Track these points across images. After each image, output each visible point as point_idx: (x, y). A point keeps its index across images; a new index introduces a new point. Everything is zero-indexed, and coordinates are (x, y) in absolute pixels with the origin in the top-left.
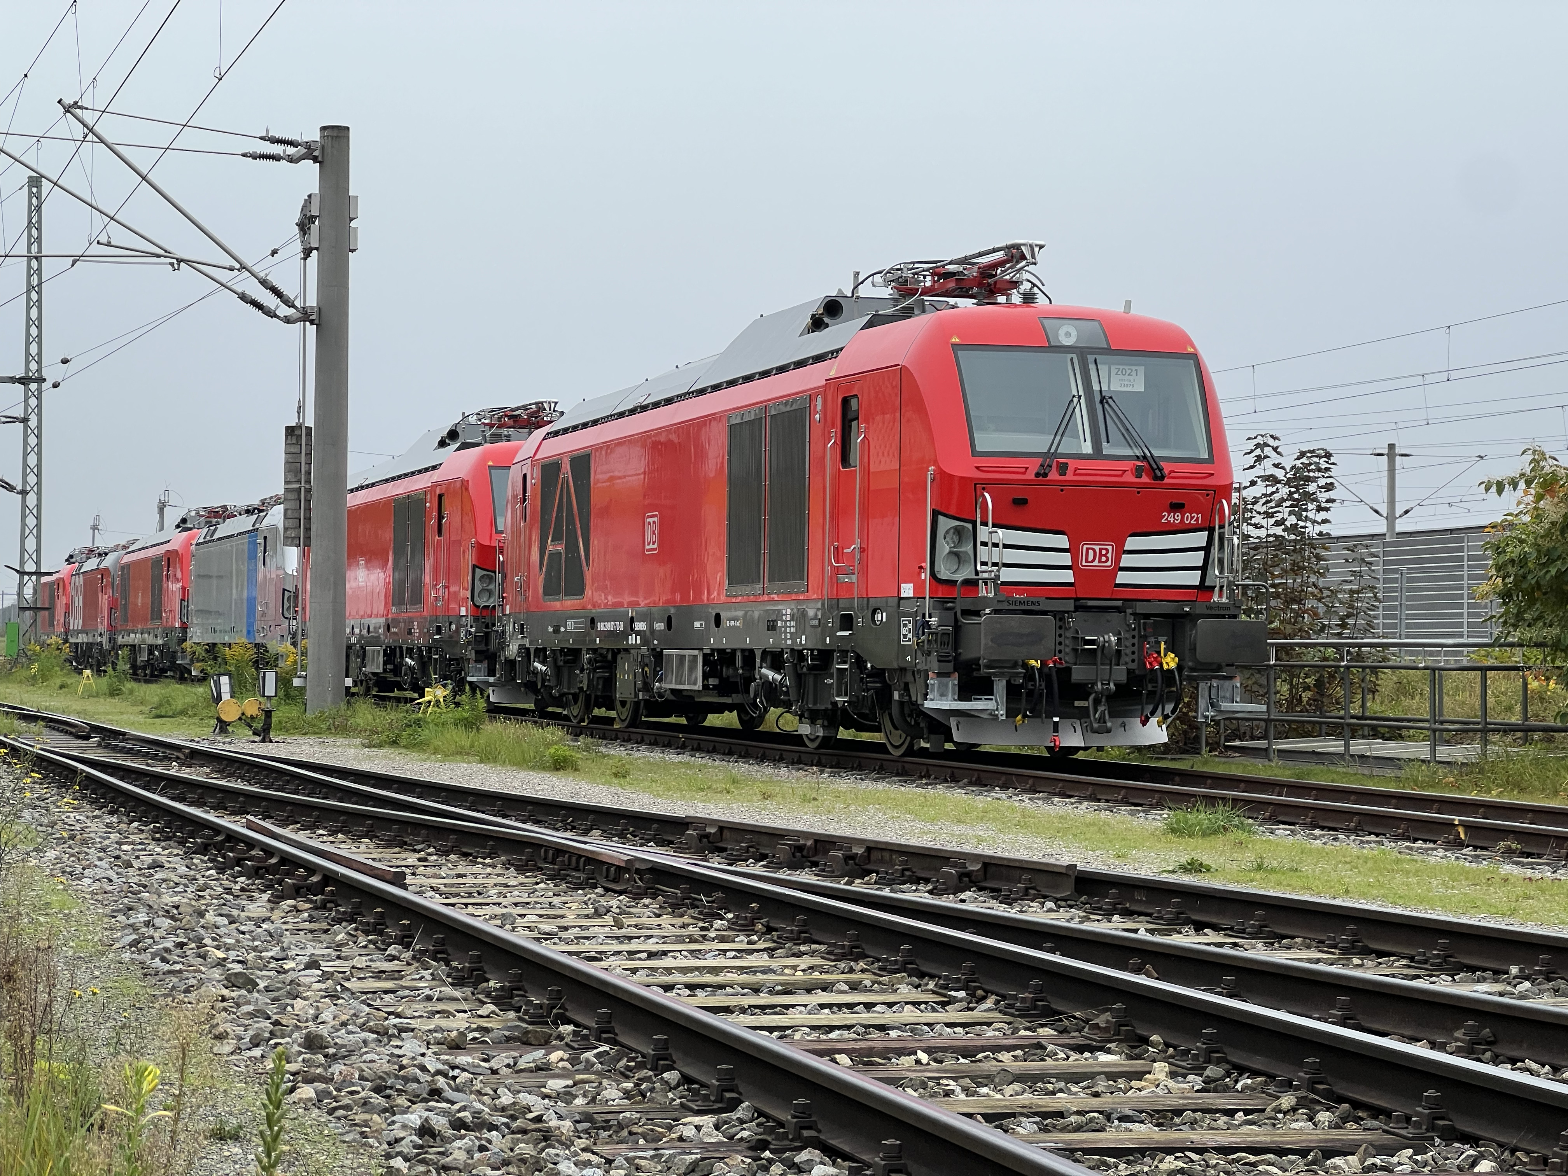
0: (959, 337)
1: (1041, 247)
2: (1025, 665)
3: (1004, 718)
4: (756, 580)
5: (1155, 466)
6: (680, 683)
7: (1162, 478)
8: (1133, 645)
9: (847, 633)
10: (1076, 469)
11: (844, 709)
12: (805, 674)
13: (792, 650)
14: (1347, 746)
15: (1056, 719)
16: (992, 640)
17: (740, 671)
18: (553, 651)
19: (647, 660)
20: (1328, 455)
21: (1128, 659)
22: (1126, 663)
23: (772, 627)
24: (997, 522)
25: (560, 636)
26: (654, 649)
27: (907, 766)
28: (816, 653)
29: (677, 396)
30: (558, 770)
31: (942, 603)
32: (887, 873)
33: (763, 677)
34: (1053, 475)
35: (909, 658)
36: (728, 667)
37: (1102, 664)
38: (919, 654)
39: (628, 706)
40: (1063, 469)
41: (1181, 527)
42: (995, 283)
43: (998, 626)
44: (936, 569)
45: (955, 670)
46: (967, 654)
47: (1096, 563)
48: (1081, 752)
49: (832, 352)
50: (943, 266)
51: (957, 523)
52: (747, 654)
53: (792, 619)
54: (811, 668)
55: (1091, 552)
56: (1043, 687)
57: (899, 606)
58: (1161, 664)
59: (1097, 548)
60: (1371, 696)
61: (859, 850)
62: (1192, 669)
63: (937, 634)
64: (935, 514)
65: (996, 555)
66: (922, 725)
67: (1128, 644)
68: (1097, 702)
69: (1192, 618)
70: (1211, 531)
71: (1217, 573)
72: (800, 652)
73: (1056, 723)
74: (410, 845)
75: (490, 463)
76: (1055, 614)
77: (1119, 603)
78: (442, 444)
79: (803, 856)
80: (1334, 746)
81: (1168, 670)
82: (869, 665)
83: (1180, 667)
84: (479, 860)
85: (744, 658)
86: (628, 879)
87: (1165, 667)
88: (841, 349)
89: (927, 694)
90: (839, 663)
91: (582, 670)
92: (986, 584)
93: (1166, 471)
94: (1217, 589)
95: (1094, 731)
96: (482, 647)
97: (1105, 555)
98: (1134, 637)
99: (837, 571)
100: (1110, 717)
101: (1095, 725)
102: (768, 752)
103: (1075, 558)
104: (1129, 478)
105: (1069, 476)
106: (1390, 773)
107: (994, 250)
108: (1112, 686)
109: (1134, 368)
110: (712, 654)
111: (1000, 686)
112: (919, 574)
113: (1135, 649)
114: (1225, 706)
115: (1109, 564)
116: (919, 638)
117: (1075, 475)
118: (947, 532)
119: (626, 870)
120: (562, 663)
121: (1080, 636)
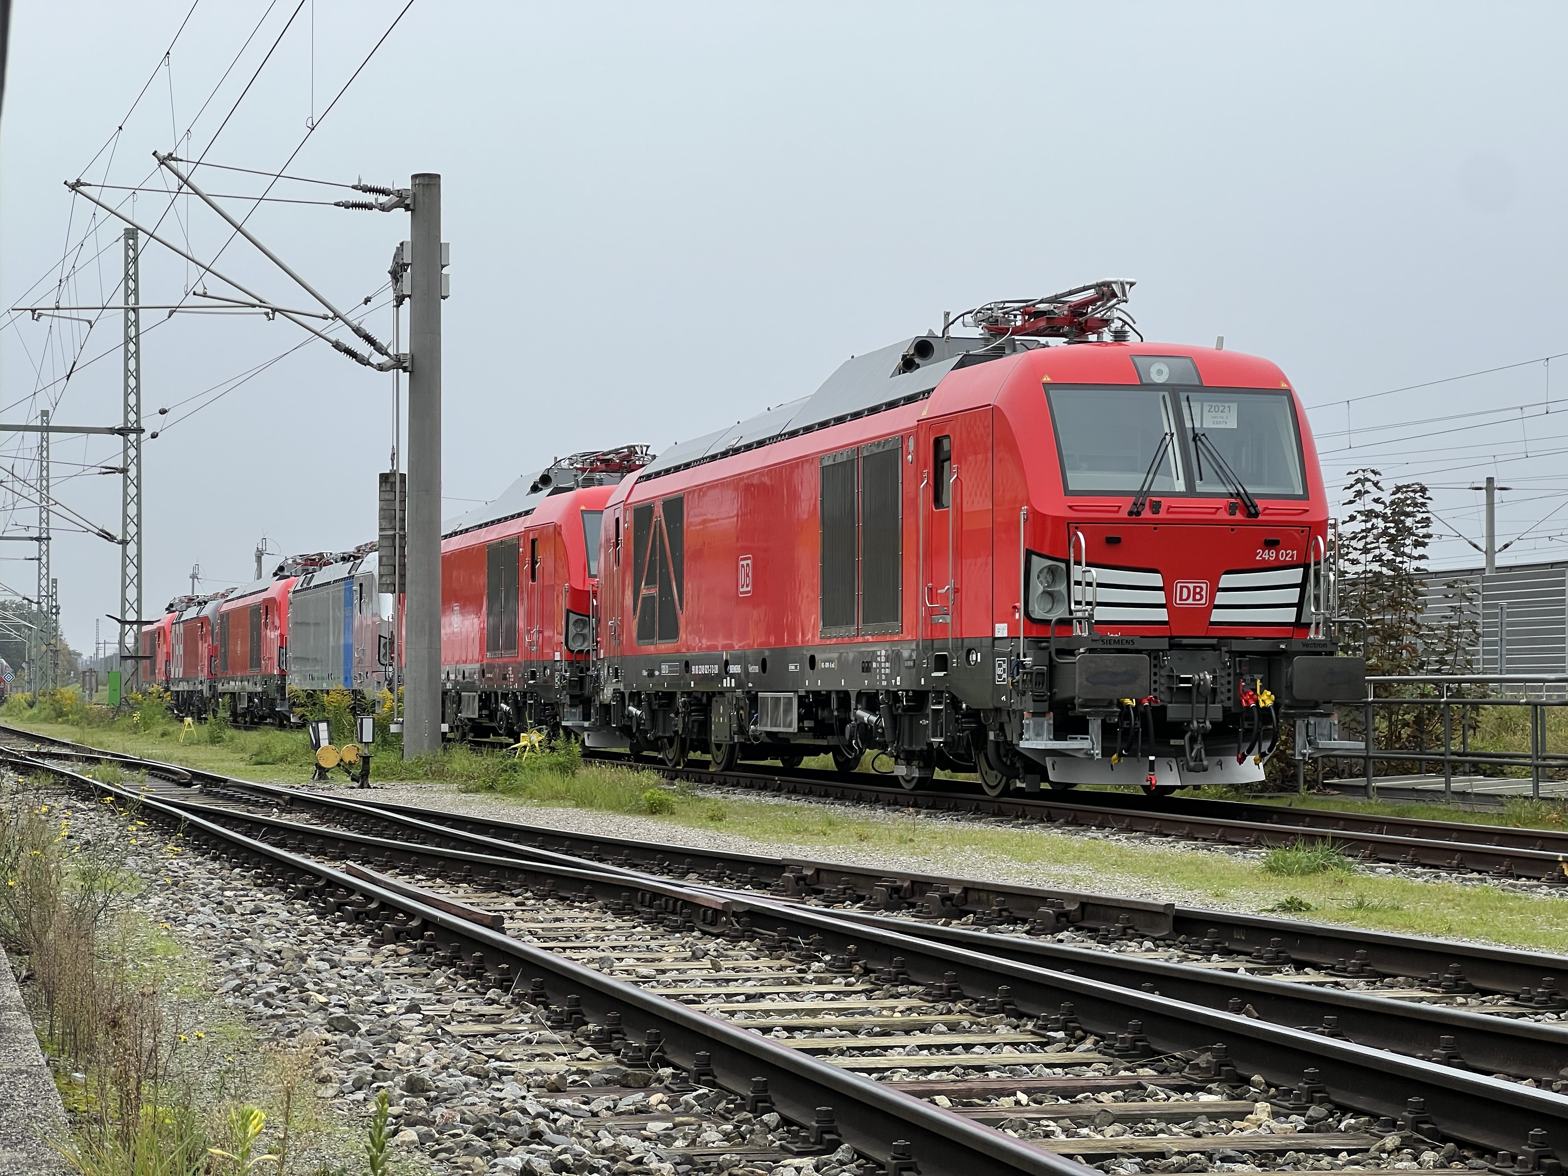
0: (1050, 377)
1: (1132, 284)
2: (1120, 704)
3: (1100, 757)
4: (850, 621)
5: (1249, 504)
6: (776, 726)
7: (1257, 514)
8: (1229, 683)
9: (941, 674)
10: (1169, 507)
11: (939, 750)
12: (900, 715)
13: (887, 691)
14: (1448, 783)
15: (1152, 758)
16: (1087, 679)
17: (836, 713)
18: (648, 695)
19: (742, 703)
20: (1423, 490)
21: (1224, 697)
22: (1222, 701)
23: (867, 668)
24: (1090, 561)
25: (654, 680)
26: (748, 692)
27: (1003, 806)
28: (911, 694)
29: (769, 439)
30: (654, 813)
31: (1036, 643)
32: (984, 914)
33: (857, 718)
34: (1146, 514)
35: (1004, 698)
36: (823, 709)
37: (1197, 702)
38: (1014, 694)
39: (723, 749)
40: (1156, 507)
41: (1276, 564)
42: (1086, 321)
43: (1093, 665)
44: (1030, 609)
45: (1050, 710)
46: (1062, 693)
47: (1190, 601)
48: (1177, 791)
49: (924, 393)
50: (1034, 305)
51: (1050, 563)
52: (842, 695)
53: (887, 661)
54: (906, 709)
55: (1185, 590)
56: (1138, 726)
57: (994, 647)
58: (1257, 702)
59: (1191, 586)
60: (1471, 731)
61: (956, 891)
62: (1288, 707)
63: (1031, 673)
64: (1029, 554)
65: (1089, 594)
66: (1018, 765)
67: (1224, 681)
68: (1193, 740)
69: (1288, 655)
70: (1307, 567)
71: (1313, 610)
72: (895, 693)
73: (1152, 762)
74: (508, 889)
75: (583, 508)
76: (1150, 652)
77: (1214, 641)
78: (535, 489)
79: (900, 898)
80: (1435, 783)
81: (1265, 708)
82: (964, 706)
83: (1276, 705)
84: (577, 904)
85: (839, 699)
86: (725, 922)
87: (1262, 705)
88: (933, 390)
89: (1022, 734)
90: (934, 704)
91: (677, 714)
92: (1080, 623)
93: (1260, 508)
94: (1313, 626)
95: (1190, 770)
96: (577, 692)
97: (1199, 593)
98: (1229, 675)
99: (931, 612)
100: (1206, 755)
101: (1192, 764)
102: (863, 793)
103: (1169, 597)
104: (1223, 515)
105: (1162, 515)
106: (1492, 810)
107: (1085, 289)
108: (1208, 723)
109: (1227, 405)
110: (807, 697)
111: (1095, 726)
112: (1014, 614)
113: (1231, 687)
114: (1323, 743)
115: (1203, 601)
116: (1013, 678)
117: (1168, 513)
118: (1041, 572)
119: (723, 913)
120: (656, 707)
121: (1175, 674)
